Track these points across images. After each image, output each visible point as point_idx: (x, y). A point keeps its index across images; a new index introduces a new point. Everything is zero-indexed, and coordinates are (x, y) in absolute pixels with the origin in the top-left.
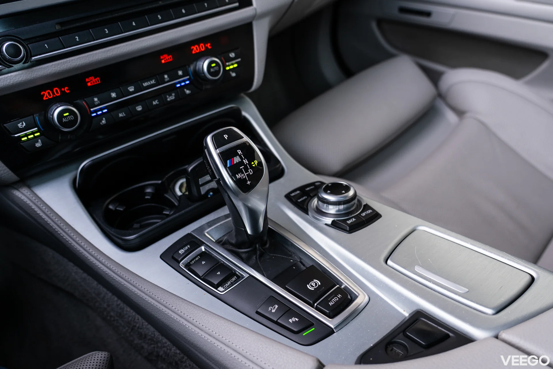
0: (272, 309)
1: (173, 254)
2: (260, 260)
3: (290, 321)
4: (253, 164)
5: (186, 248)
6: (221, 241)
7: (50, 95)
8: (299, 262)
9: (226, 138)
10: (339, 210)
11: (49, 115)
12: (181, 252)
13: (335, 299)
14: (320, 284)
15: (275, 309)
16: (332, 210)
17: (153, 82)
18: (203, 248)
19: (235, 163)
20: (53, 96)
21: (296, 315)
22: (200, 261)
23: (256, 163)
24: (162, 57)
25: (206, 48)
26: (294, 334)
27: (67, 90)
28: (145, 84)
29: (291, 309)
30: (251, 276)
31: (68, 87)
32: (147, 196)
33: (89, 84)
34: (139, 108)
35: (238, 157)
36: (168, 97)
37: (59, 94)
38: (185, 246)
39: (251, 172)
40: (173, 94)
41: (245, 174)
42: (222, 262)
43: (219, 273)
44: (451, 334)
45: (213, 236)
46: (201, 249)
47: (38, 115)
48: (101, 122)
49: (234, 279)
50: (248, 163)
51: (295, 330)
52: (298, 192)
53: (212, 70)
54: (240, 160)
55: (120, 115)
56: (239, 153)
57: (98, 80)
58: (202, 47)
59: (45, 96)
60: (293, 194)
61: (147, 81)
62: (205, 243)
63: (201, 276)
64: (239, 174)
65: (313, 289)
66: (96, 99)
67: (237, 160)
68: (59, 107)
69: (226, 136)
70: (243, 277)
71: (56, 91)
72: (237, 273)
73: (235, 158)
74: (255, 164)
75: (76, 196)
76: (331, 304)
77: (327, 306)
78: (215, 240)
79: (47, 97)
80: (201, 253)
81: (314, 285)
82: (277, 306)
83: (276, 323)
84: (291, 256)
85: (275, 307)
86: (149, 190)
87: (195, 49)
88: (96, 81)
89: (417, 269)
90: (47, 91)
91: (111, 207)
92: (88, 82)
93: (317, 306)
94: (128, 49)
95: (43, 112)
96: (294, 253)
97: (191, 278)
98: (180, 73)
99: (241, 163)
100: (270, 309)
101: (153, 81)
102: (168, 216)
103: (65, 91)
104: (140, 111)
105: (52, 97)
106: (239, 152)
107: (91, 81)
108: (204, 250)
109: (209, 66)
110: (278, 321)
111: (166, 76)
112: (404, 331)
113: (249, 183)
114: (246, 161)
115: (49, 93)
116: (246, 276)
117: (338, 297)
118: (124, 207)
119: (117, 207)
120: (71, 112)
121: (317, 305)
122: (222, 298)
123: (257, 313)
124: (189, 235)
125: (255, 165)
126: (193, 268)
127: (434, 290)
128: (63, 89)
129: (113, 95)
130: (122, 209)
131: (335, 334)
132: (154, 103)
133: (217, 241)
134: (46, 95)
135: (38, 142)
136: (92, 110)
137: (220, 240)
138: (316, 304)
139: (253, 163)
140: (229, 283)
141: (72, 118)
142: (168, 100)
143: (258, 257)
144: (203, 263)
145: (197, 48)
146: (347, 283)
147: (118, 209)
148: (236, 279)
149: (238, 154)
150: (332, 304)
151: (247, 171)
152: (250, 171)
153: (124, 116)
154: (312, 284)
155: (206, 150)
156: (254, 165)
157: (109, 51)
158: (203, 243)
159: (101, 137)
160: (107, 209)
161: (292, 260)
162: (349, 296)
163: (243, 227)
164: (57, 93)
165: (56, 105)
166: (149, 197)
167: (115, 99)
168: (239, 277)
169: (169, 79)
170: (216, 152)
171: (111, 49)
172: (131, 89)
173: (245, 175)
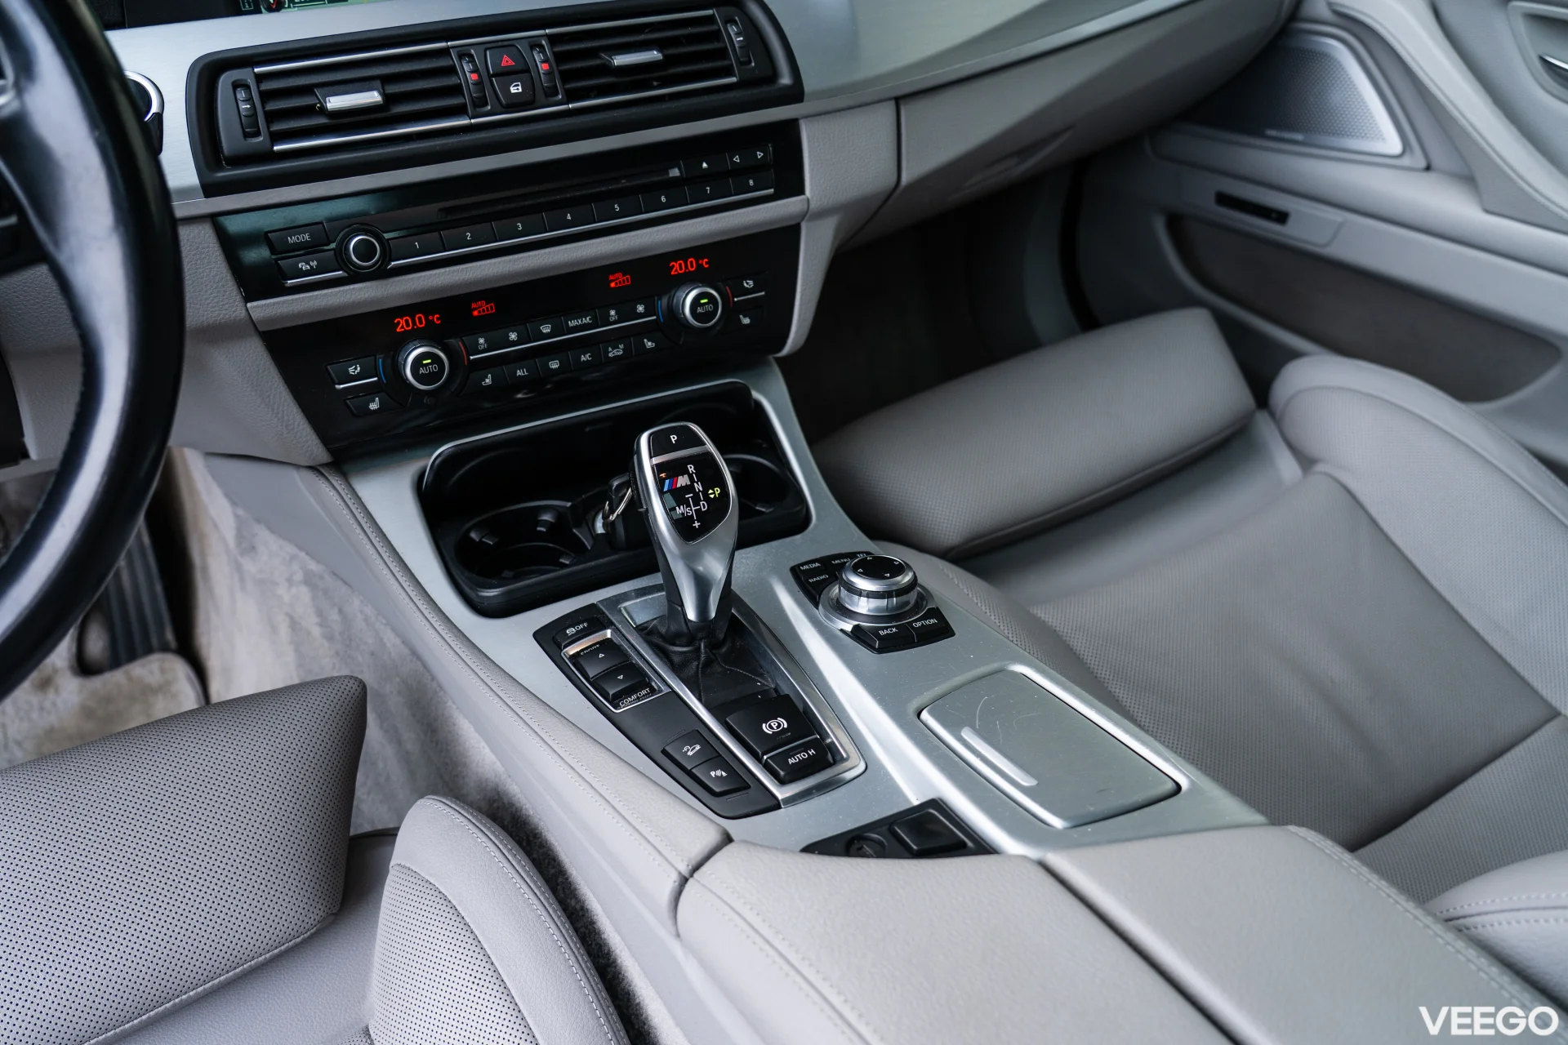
0: (688, 750)
1: (556, 634)
2: (703, 673)
3: (713, 774)
4: (711, 494)
5: (581, 626)
6: (646, 628)
7: (408, 325)
8: (772, 690)
9: (673, 440)
10: (878, 609)
11: (400, 358)
12: (570, 631)
13: (803, 756)
14: (786, 726)
15: (695, 751)
16: (863, 606)
17: (587, 320)
18: (608, 633)
19: (679, 485)
20: (413, 327)
21: (725, 766)
22: (598, 651)
23: (717, 493)
24: (611, 278)
25: (699, 266)
26: (713, 798)
27: (438, 319)
28: (572, 323)
29: (720, 755)
30: (674, 691)
31: (439, 314)
32: (541, 526)
33: (475, 313)
34: (554, 365)
35: (686, 476)
36: (610, 349)
37: (423, 325)
38: (578, 624)
39: (704, 506)
40: (621, 346)
41: (693, 509)
42: (634, 662)
43: (621, 677)
44: (970, 844)
45: (635, 616)
46: (606, 635)
47: (382, 356)
48: (484, 380)
49: (644, 692)
50: (701, 489)
51: (717, 790)
52: (817, 565)
53: (700, 310)
54: (689, 483)
55: (519, 373)
56: (690, 470)
57: (491, 307)
58: (692, 265)
59: (400, 326)
60: (806, 567)
61: (576, 318)
62: (615, 626)
63: (591, 677)
64: (682, 507)
65: (771, 733)
66: (481, 341)
67: (682, 481)
68: (418, 347)
69: (674, 438)
70: (660, 691)
71: (420, 318)
72: (653, 684)
73: (680, 478)
74: (714, 493)
75: (419, 504)
76: (791, 761)
77: (783, 764)
78: (635, 624)
79: (402, 327)
80: (604, 640)
81: (775, 727)
82: (698, 747)
83: (690, 773)
84: (761, 675)
85: (694, 748)
86: (547, 517)
87: (677, 267)
88: (488, 310)
89: (967, 734)
90: (405, 318)
91: (473, 535)
92: (475, 309)
93: (766, 760)
94: (550, 260)
95: (392, 353)
96: (768, 672)
97: (573, 677)
98: (641, 308)
99: (689, 488)
100: (685, 749)
101: (588, 318)
102: (564, 566)
103: (433, 320)
104: (556, 369)
105: (410, 328)
106: (691, 468)
107: (479, 309)
108: (609, 636)
109: (696, 303)
110: (694, 771)
111: (613, 313)
112: (891, 825)
113: (697, 524)
114: (698, 487)
115: (407, 321)
116: (665, 690)
117: (808, 754)
118: (496, 540)
119: (483, 537)
120: (436, 359)
121: (767, 758)
122: (617, 719)
123: (664, 752)
124: (593, 606)
125: (715, 496)
126: (582, 662)
127: (979, 773)
128: (430, 318)
129: (513, 336)
130: (491, 543)
131: (782, 810)
132: (583, 358)
133: (640, 627)
134: (402, 324)
135: (374, 401)
136: (472, 358)
137: (645, 625)
138: (765, 757)
139: (711, 491)
140: (634, 697)
141: (435, 368)
142: (610, 355)
143: (700, 666)
144: (601, 655)
145: (680, 265)
146: (836, 736)
147: (484, 540)
148: (648, 694)
149: (687, 472)
150: (794, 761)
151: (696, 503)
152: (703, 504)
153: (525, 376)
154: (772, 724)
155: (635, 457)
156: (712, 496)
157: (518, 259)
158: (609, 624)
159: (487, 405)
160: (466, 538)
161: (760, 682)
162: (829, 755)
163: (680, 604)
164: (421, 323)
165: (414, 343)
166: (543, 529)
167: (514, 344)
168: (653, 691)
169: (618, 317)
170: (651, 462)
171: (521, 258)
172: (546, 329)
173: (691, 510)
